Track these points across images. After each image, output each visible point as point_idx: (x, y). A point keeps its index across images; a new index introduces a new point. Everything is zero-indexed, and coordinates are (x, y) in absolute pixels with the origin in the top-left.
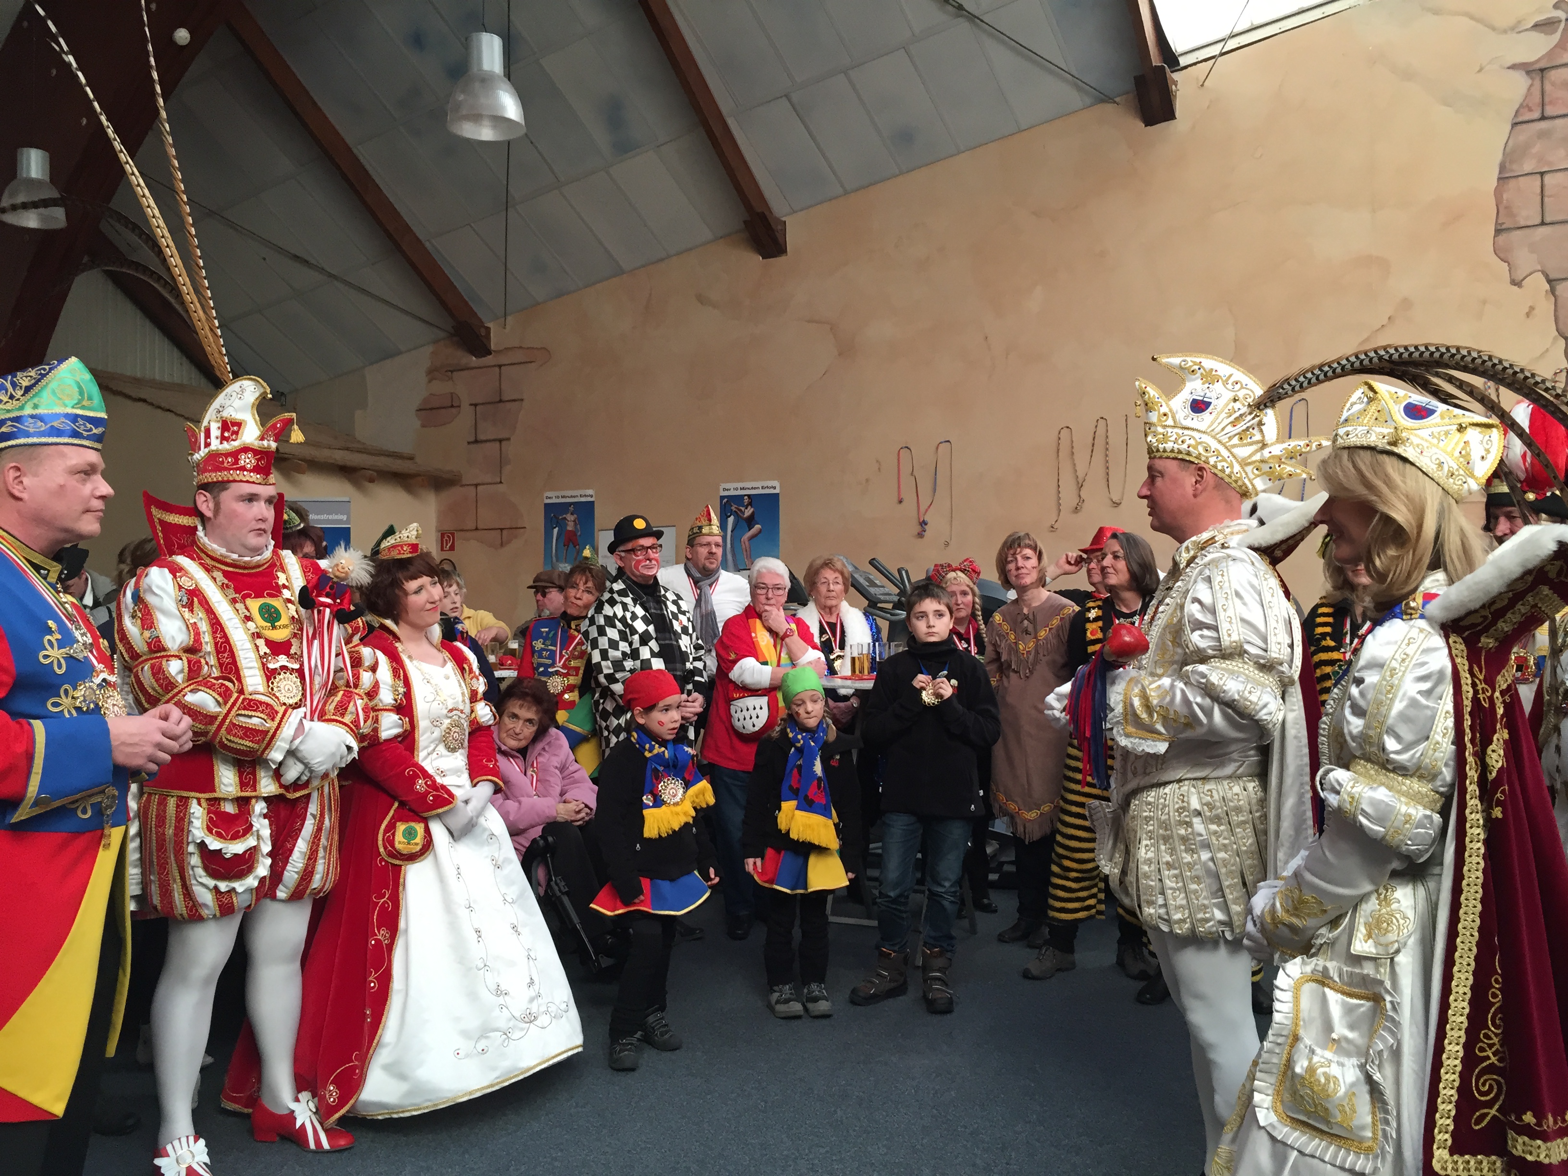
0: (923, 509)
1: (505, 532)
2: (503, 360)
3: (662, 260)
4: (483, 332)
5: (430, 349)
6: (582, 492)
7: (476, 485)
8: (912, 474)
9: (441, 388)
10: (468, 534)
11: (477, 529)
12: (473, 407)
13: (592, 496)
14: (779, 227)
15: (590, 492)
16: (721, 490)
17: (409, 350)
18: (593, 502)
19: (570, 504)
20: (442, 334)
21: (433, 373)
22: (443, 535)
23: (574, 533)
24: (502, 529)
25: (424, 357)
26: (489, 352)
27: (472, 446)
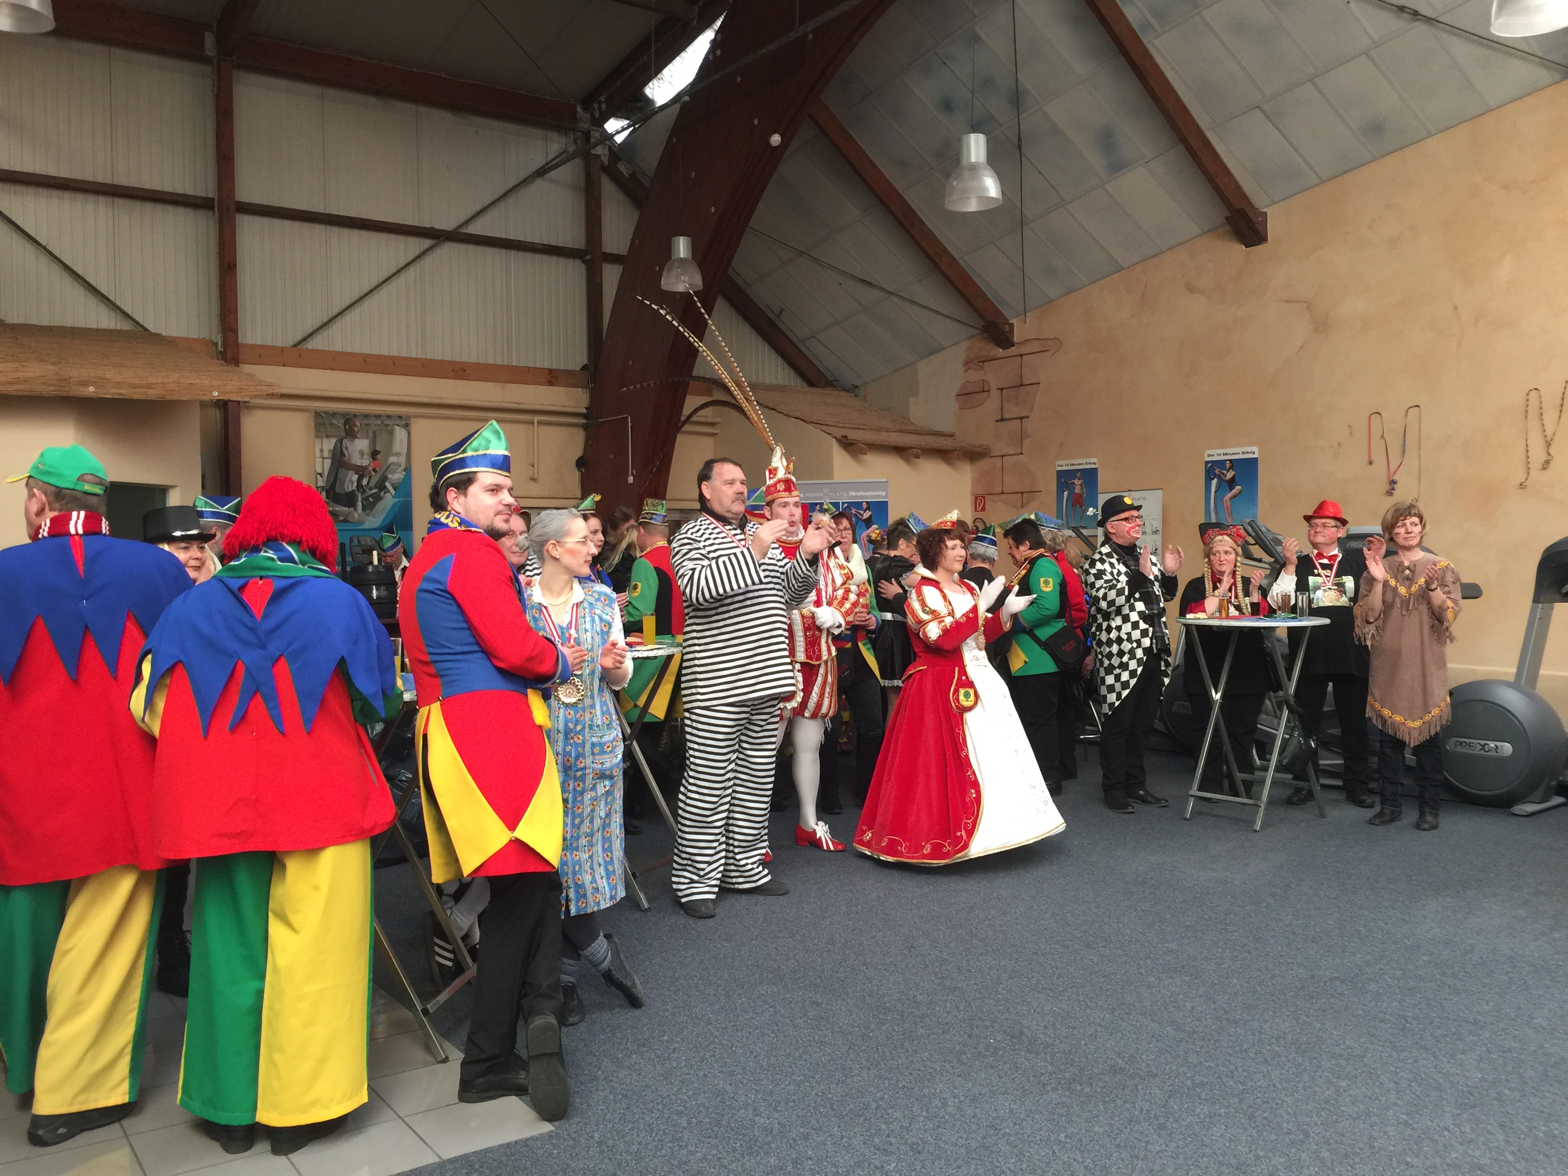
0: (1392, 470)
1: (1024, 495)
2: (1024, 350)
3: (1157, 255)
4: (1007, 328)
5: (965, 344)
6: (1088, 460)
7: (1002, 456)
8: (1382, 437)
9: (975, 376)
10: (995, 498)
11: (1003, 493)
12: (999, 391)
13: (1095, 464)
14: (1260, 219)
15: (1094, 460)
16: (1206, 455)
17: (949, 347)
18: (1096, 469)
19: (1078, 470)
20: (975, 332)
21: (969, 364)
22: (976, 498)
23: (1080, 495)
24: (1022, 493)
25: (960, 352)
26: (1012, 344)
27: (998, 424)
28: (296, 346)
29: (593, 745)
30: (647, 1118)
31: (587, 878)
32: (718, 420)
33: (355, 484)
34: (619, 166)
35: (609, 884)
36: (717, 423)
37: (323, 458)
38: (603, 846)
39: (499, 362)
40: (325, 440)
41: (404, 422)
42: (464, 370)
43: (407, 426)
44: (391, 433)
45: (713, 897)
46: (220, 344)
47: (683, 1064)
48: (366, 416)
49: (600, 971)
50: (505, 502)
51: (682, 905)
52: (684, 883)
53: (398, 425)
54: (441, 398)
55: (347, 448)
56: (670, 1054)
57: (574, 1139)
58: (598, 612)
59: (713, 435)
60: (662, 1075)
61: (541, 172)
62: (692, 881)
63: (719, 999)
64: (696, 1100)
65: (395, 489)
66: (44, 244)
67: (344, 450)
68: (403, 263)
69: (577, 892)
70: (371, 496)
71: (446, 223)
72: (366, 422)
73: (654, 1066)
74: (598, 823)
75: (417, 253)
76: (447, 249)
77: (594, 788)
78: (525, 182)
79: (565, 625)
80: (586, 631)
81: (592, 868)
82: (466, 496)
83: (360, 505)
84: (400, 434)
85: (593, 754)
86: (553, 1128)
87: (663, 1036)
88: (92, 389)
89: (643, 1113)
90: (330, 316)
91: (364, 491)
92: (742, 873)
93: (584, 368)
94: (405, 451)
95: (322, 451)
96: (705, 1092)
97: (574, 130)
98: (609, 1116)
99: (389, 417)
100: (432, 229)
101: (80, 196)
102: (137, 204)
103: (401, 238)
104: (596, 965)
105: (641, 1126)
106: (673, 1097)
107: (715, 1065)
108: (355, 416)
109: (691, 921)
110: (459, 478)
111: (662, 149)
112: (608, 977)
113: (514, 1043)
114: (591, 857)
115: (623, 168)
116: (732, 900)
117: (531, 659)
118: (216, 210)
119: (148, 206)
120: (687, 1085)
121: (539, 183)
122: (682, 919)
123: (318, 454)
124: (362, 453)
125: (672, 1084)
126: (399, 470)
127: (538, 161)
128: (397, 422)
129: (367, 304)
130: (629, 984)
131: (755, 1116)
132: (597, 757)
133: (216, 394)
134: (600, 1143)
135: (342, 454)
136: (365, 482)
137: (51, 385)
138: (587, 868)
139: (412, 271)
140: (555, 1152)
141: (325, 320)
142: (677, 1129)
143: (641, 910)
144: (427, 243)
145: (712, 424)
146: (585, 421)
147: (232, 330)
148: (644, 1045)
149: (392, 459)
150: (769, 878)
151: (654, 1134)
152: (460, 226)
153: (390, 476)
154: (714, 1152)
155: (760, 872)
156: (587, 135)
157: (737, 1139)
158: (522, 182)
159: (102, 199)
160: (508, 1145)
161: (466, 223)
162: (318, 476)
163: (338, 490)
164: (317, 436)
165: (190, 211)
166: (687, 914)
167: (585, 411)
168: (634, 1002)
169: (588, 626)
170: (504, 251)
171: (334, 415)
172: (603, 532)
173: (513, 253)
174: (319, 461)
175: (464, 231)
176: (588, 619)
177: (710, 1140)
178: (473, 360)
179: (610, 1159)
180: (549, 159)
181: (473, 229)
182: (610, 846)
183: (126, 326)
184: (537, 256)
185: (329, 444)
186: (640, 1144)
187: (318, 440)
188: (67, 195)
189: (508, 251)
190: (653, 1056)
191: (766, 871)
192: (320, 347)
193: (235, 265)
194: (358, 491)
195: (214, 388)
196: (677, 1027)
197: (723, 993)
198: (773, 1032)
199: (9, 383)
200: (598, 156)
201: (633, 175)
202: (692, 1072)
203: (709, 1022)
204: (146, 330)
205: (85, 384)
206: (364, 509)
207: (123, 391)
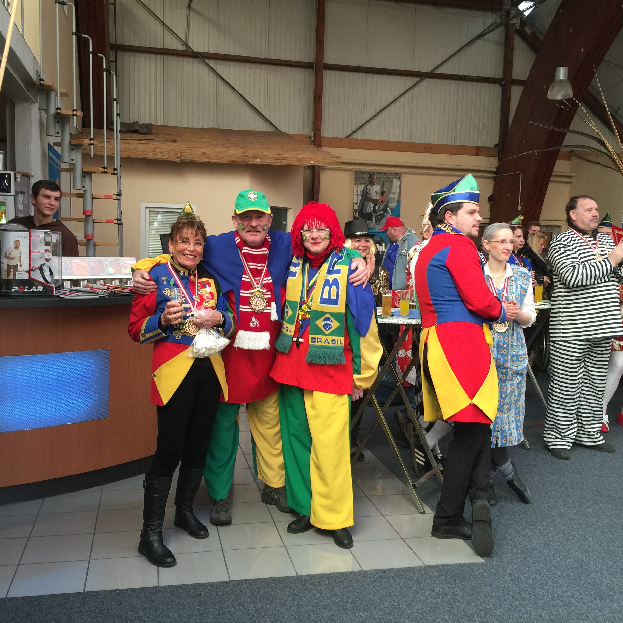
28: (348, 137)
29: (513, 356)
30: (537, 566)
31: (507, 428)
32: (574, 174)
33: (372, 209)
34: (525, 29)
35: (517, 432)
36: (573, 176)
37: (358, 195)
38: (515, 411)
39: (450, 143)
40: (359, 186)
41: (398, 177)
42: (431, 148)
43: (399, 178)
44: (391, 182)
45: (569, 448)
46: (313, 137)
47: (556, 540)
48: (380, 173)
49: (506, 480)
50: (477, 220)
51: (550, 450)
52: (551, 438)
53: (395, 178)
54: (418, 163)
55: (369, 190)
56: (548, 533)
57: (495, 569)
58: (520, 283)
59: (570, 183)
60: (544, 544)
61: (480, 37)
62: (557, 438)
63: (575, 507)
64: (565, 561)
65: (392, 212)
66: (237, 90)
67: (368, 191)
68: (403, 91)
69: (502, 434)
70: (380, 215)
71: (426, 68)
72: (379, 176)
73: (539, 538)
74: (513, 399)
75: (411, 86)
76: (427, 82)
77: (511, 380)
78: (471, 42)
79: (500, 289)
80: (513, 293)
81: (509, 422)
82: (457, 216)
83: (374, 219)
84: (396, 182)
85: (512, 361)
86: (483, 561)
87: (543, 522)
88: (258, 160)
89: (534, 563)
90: (365, 121)
91: (376, 213)
92: (589, 436)
93: (497, 145)
94: (398, 191)
95: (357, 191)
96: (570, 558)
97: (501, 10)
98: (514, 561)
99: (391, 174)
100: (420, 72)
101: (254, 65)
102: (278, 68)
103: (403, 78)
104: (504, 476)
105: (534, 570)
106: (552, 558)
107: (576, 544)
108: (374, 173)
109: (555, 460)
110: (453, 206)
111: (553, 16)
112: (510, 483)
113: (462, 511)
114: (508, 416)
115: (528, 30)
116: (580, 451)
117: (489, 307)
118: (314, 68)
119: (284, 68)
120: (559, 552)
121: (479, 43)
122: (550, 457)
123: (355, 193)
124: (376, 193)
125: (551, 550)
126: (394, 202)
127: (479, 30)
128: (395, 176)
129: (383, 114)
130: (523, 490)
131: (602, 578)
132: (515, 363)
133: (312, 162)
134: (510, 575)
135: (367, 193)
136: (377, 208)
137: (241, 158)
138: (506, 422)
139: (407, 95)
140: (486, 574)
141: (362, 123)
142: (555, 576)
143: (525, 449)
144: (416, 79)
145: (570, 177)
146: (495, 175)
147: (318, 130)
148: (532, 525)
149: (391, 196)
150: (604, 441)
151: (541, 576)
152: (434, 69)
153: (389, 205)
154: (578, 594)
155: (598, 438)
156: (508, 12)
157: (592, 589)
158: (469, 43)
159: (263, 66)
160: (460, 565)
161: (437, 67)
162: (355, 204)
163: (364, 212)
164: (355, 184)
165: (302, 70)
166: (552, 454)
167: (495, 170)
168: (524, 500)
169: (514, 290)
170: (456, 82)
171: (364, 173)
172: (523, 237)
173: (461, 83)
174: (355, 196)
175: (436, 72)
176: (514, 287)
177: (575, 586)
178: (436, 142)
179: (517, 585)
180: (486, 28)
181: (442, 70)
182: (519, 412)
183: (270, 129)
184: (475, 84)
185: (361, 188)
186: (533, 580)
187: (356, 186)
188: (248, 65)
189: (459, 82)
190: (538, 532)
191: (602, 438)
192: (359, 138)
193: (322, 97)
194: (374, 212)
195: (312, 159)
196: (551, 518)
197: (578, 503)
198: (610, 532)
199: (224, 158)
200: (514, 24)
201: (533, 34)
202: (562, 546)
203: (570, 519)
204: (280, 131)
205: (255, 158)
206: (376, 222)
207: (272, 161)
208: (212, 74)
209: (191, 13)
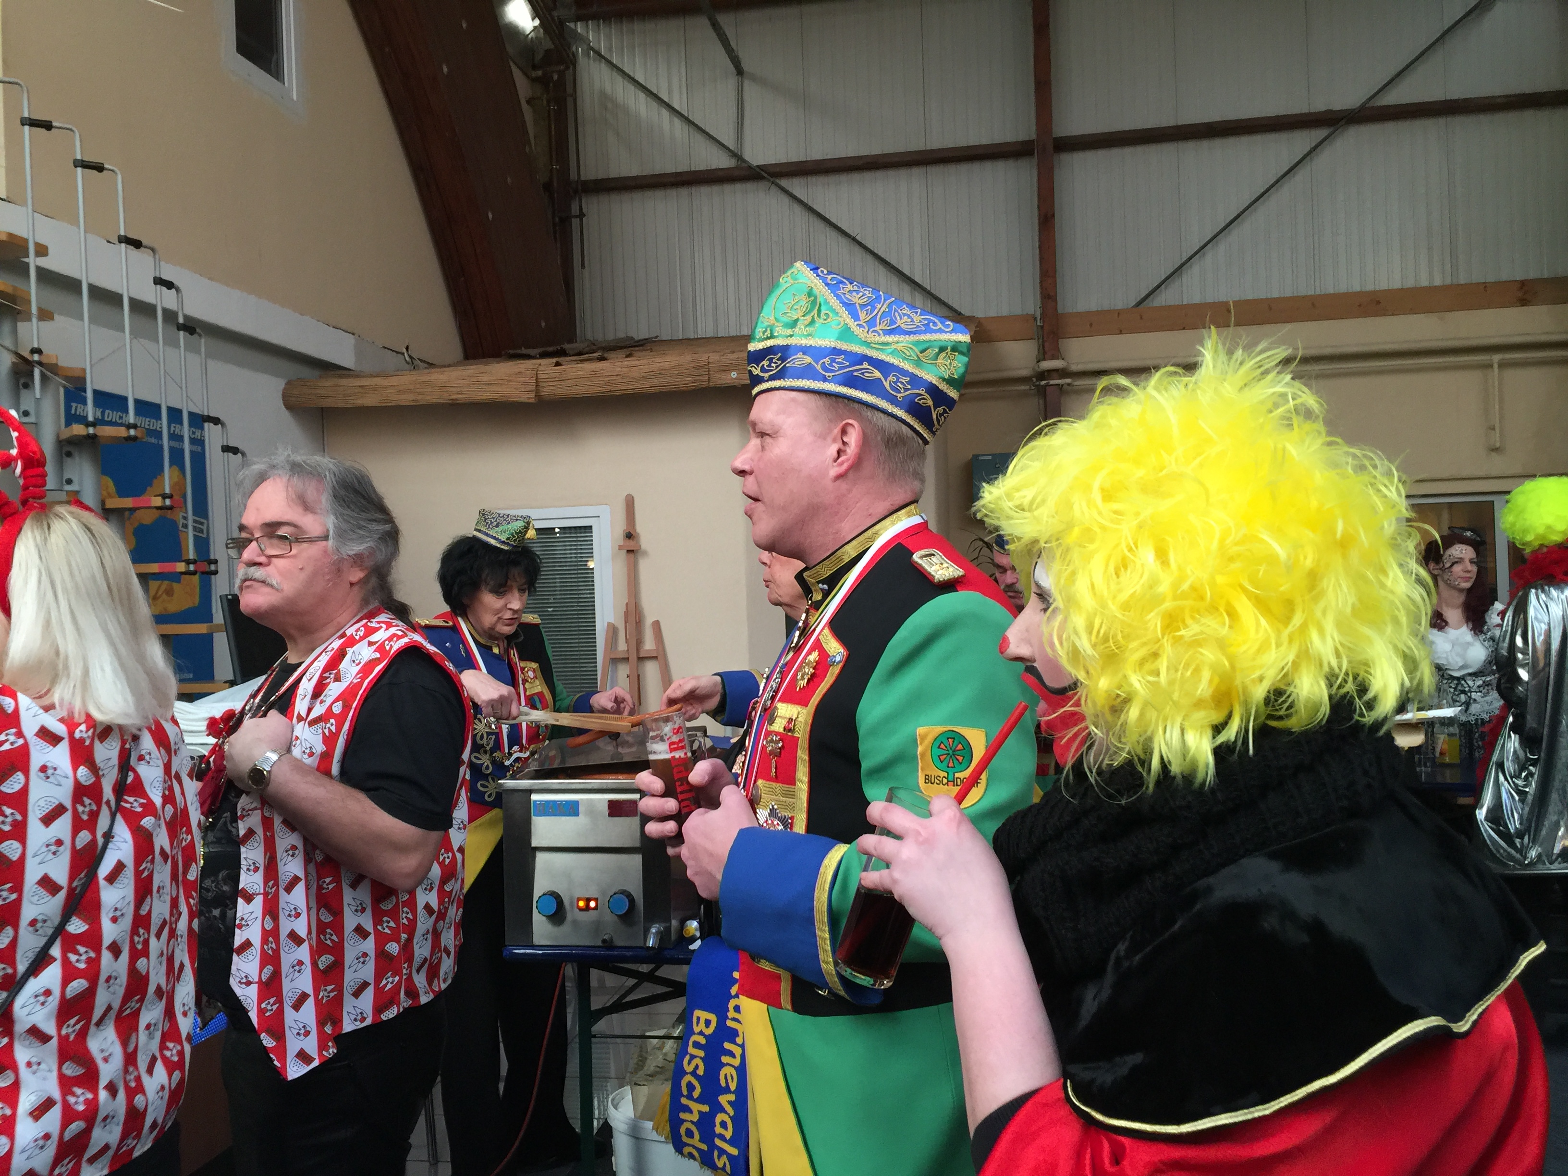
28: (1137, 304)
39: (1438, 282)
42: (1378, 303)
46: (1038, 316)
71: (1347, 98)
75: (1307, 152)
76: (1352, 136)
90: (1185, 258)
100: (1329, 112)
102: (952, 168)
103: (1283, 137)
118: (1035, 154)
119: (964, 168)
137: (689, 376)
139: (1300, 176)
141: (1180, 266)
144: (1320, 134)
147: (1053, 297)
152: (1372, 98)
159: (916, 171)
161: (1383, 90)
165: (1010, 163)
170: (1442, 121)
178: (1396, 284)
181: (1394, 98)
184: (1500, 117)
188: (879, 174)
192: (1170, 301)
204: (960, 314)
208: (797, 209)
209: (746, 83)
